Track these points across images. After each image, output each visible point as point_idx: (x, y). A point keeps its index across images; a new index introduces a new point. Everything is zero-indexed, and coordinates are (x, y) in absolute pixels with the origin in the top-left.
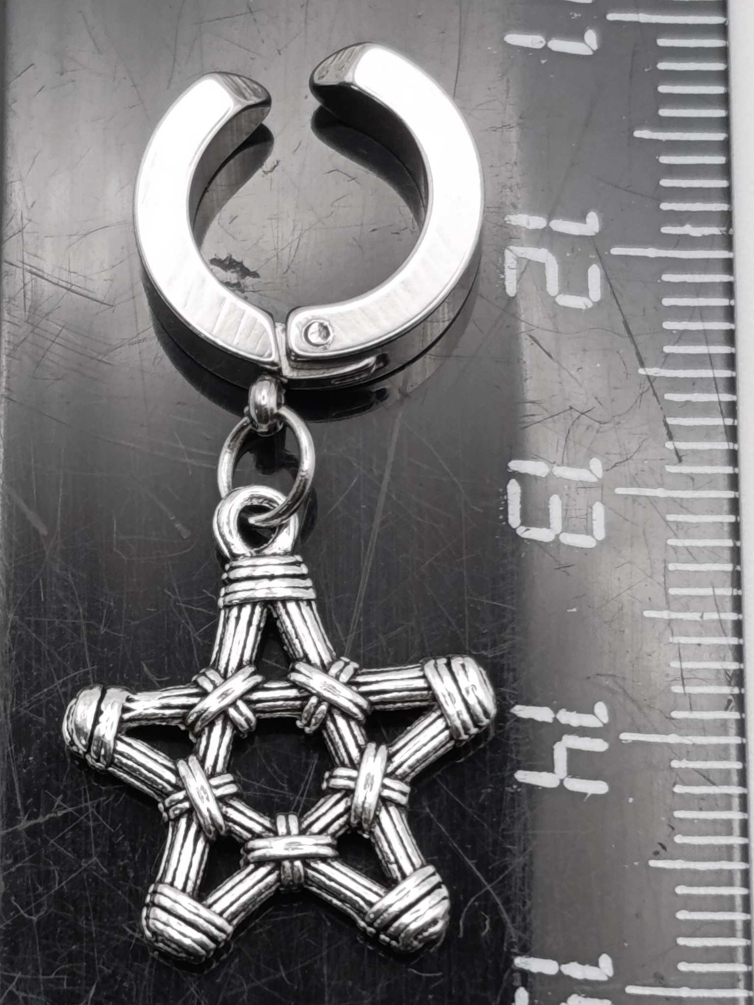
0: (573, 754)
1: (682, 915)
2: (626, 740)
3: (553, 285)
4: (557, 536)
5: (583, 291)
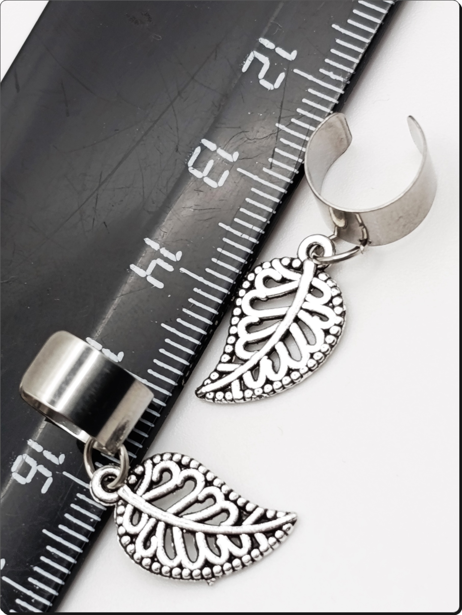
0: (157, 266)
1: (162, 351)
2: (182, 271)
3: (262, 75)
4: (203, 177)
5: (273, 82)
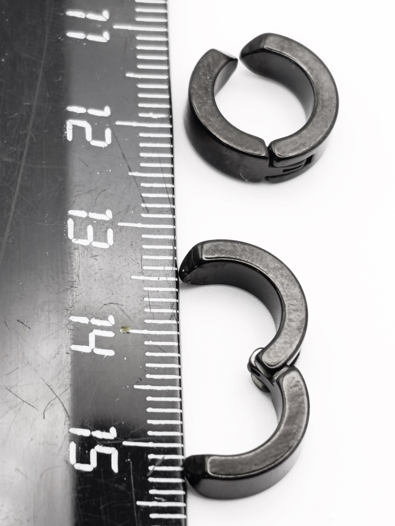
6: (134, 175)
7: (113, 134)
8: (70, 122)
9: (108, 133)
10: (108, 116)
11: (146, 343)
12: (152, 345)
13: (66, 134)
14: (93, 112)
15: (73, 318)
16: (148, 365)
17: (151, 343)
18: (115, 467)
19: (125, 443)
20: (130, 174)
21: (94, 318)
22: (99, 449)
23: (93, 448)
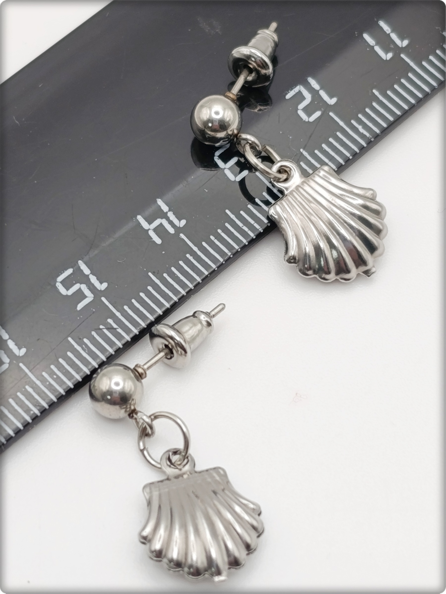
6: (303, 153)
7: (319, 118)
8: (300, 87)
9: (318, 114)
10: (330, 104)
11: (188, 256)
12: (190, 260)
13: (289, 92)
14: (323, 94)
15: (160, 201)
16: (173, 269)
17: (191, 258)
18: (80, 306)
19: (103, 299)
20: (301, 150)
21: (172, 213)
22: (84, 287)
23: (81, 284)
